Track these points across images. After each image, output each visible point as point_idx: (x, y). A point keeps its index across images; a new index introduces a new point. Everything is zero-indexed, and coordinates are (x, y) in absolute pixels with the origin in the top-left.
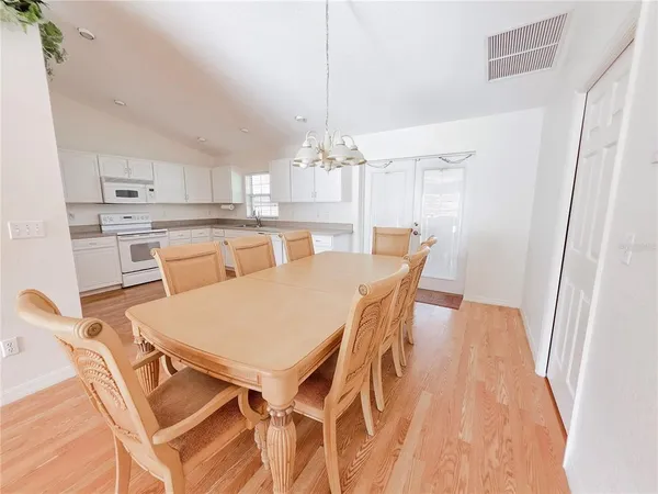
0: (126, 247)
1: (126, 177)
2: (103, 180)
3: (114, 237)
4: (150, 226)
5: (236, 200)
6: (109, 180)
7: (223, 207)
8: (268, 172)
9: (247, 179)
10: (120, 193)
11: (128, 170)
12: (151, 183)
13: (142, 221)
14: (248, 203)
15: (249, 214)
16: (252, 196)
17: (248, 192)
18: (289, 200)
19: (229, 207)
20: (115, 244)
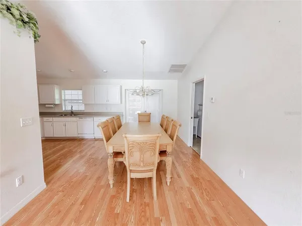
5: (57, 102)
7: (47, 106)
8: (81, 89)
9: (63, 91)
14: (63, 104)
15: (64, 109)
16: (65, 100)
17: (63, 98)
18: (93, 103)
19: (52, 106)
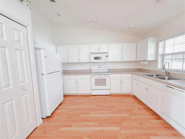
2: (91, 54)
4: (107, 71)
7: (142, 63)
10: (95, 58)
11: (99, 49)
12: (107, 53)
14: (160, 60)
16: (163, 55)
20: (90, 78)
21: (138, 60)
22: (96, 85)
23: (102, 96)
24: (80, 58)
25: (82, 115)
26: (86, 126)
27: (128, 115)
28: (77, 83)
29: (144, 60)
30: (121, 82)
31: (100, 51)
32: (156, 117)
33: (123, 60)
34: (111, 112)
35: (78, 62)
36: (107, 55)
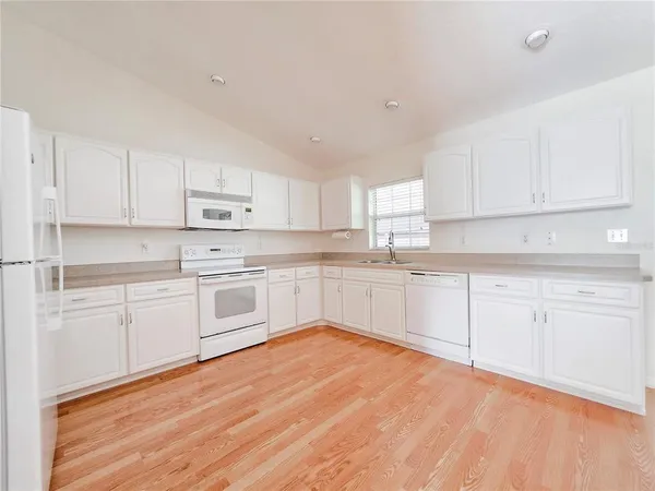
0: (208, 295)
1: (217, 190)
2: (188, 194)
3: (194, 279)
4: (242, 261)
5: (356, 224)
6: (196, 194)
7: (335, 235)
9: (371, 192)
10: (207, 214)
11: (221, 182)
12: (249, 200)
13: (233, 255)
14: (370, 230)
16: (375, 218)
17: (371, 213)
19: (345, 234)
20: (194, 290)
21: (324, 228)
22: (220, 314)
23: (241, 354)
24: (134, 205)
25: (232, 431)
26: (281, 447)
27: (353, 368)
28: (126, 320)
29: (343, 228)
30: (297, 291)
31: (226, 191)
32: (395, 350)
33: (293, 228)
34: (311, 379)
35: (126, 222)
36: (248, 206)
